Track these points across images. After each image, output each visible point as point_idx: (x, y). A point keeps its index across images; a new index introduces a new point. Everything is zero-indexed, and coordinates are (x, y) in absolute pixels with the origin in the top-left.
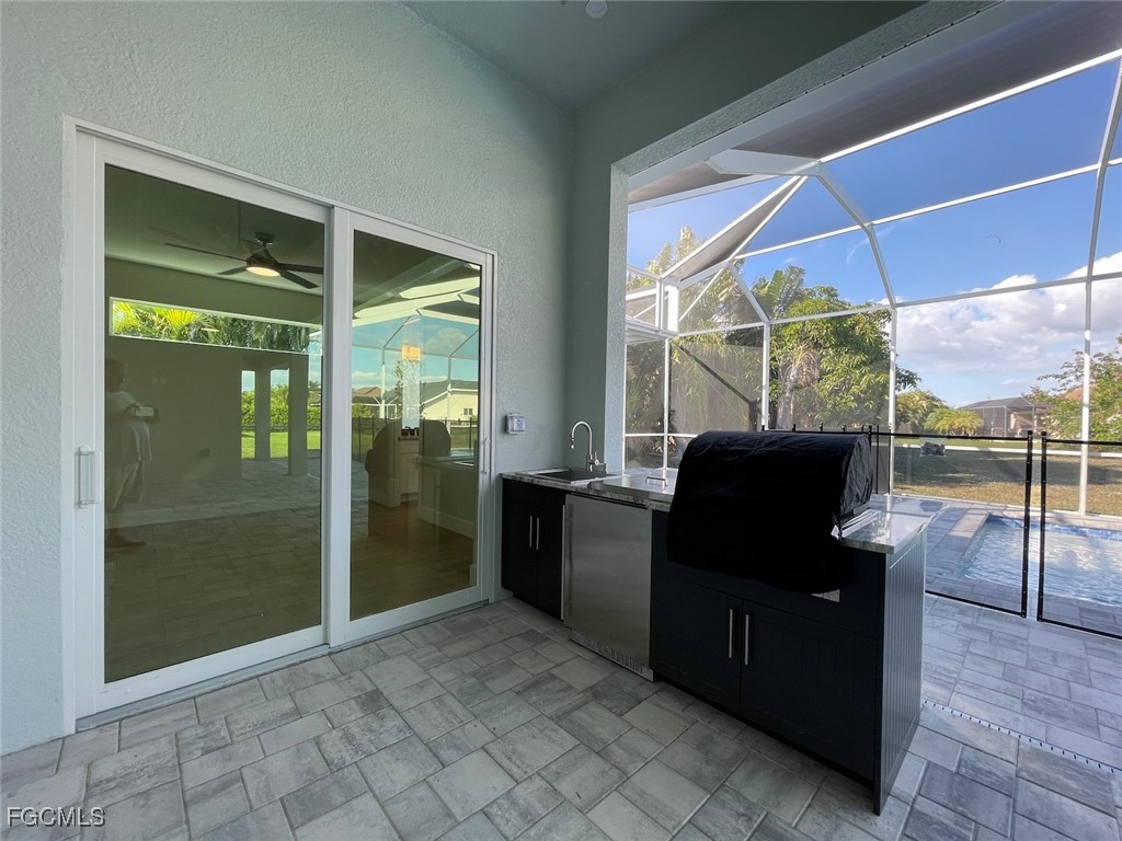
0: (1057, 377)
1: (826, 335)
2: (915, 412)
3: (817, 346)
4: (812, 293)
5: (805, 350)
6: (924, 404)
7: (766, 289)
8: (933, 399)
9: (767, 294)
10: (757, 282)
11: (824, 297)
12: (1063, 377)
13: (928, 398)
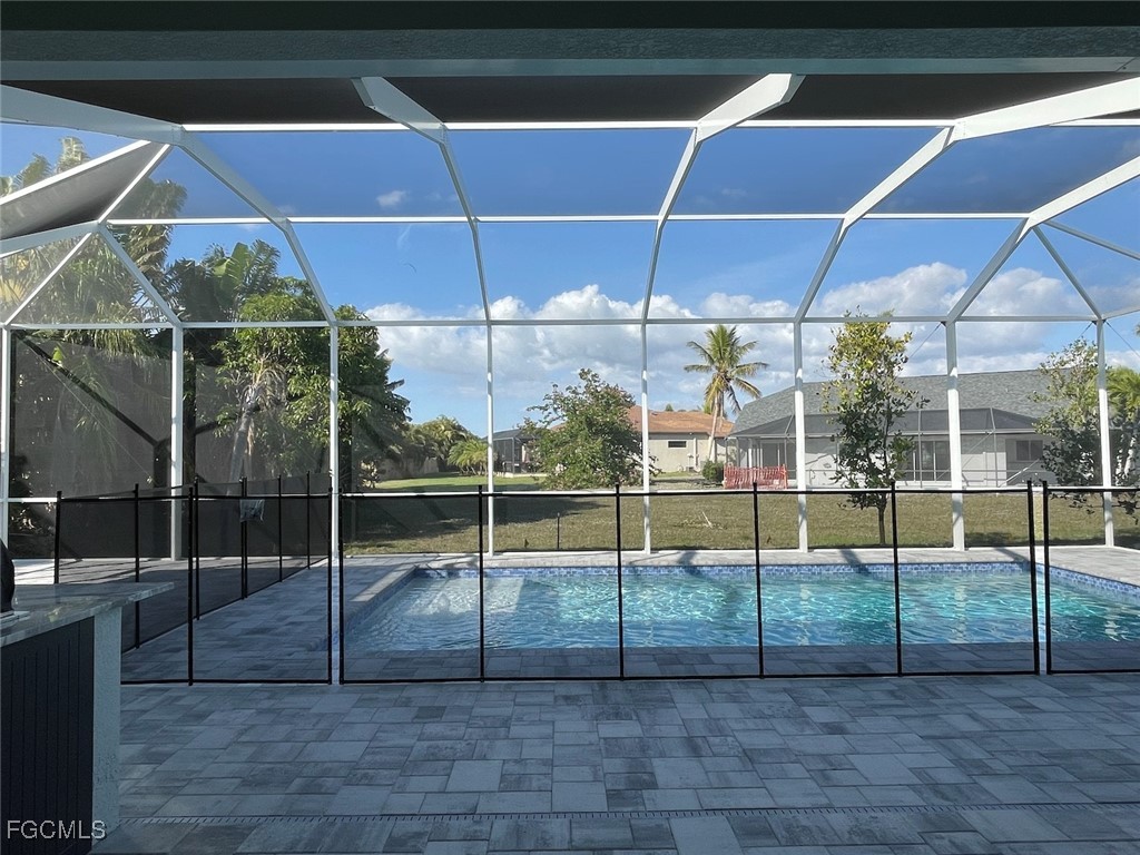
0: (541, 408)
1: (292, 346)
2: (440, 444)
3: (283, 360)
4: (284, 284)
5: (267, 365)
6: (449, 434)
7: (224, 267)
8: (459, 428)
9: (226, 276)
10: (212, 254)
11: (299, 293)
12: (545, 409)
13: (454, 427)
